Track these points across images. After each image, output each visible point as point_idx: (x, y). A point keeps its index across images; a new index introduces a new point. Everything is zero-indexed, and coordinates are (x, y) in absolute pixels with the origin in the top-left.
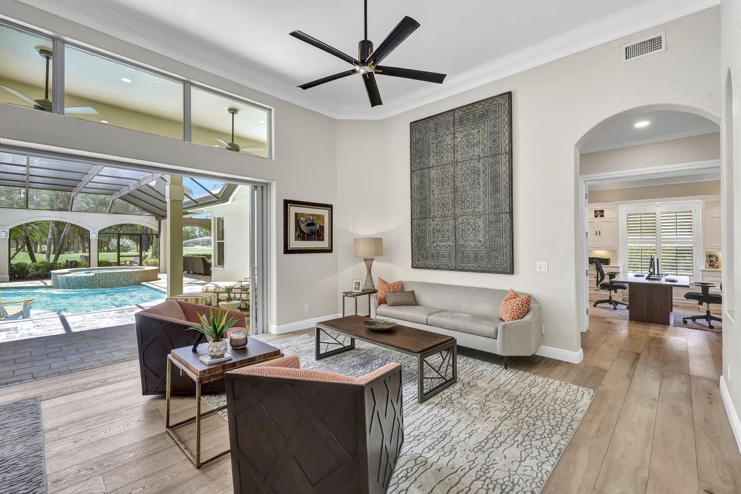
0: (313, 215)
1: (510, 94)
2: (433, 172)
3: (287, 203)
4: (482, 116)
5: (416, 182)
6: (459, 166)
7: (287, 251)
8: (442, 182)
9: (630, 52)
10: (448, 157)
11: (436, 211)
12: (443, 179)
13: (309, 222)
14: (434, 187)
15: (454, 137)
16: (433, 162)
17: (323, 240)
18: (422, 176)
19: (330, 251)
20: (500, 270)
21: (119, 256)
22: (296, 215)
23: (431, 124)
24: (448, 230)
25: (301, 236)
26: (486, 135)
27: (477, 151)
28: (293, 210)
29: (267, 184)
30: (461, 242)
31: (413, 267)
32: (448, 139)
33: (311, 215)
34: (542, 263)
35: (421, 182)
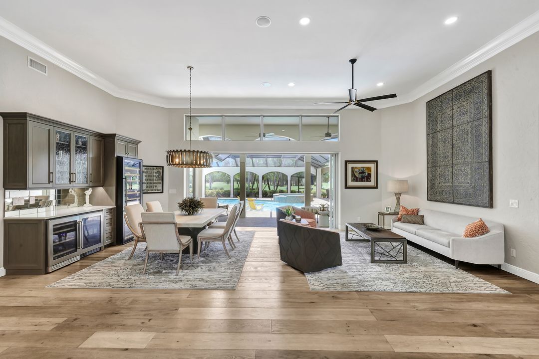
0: (364, 168)
1: (489, 73)
2: (439, 135)
3: (346, 162)
4: (470, 92)
5: (430, 143)
6: (455, 128)
7: (347, 187)
8: (444, 141)
10: (448, 124)
11: (441, 162)
12: (445, 139)
13: (361, 171)
14: (440, 145)
15: (452, 109)
16: (439, 128)
17: (371, 181)
18: (433, 137)
19: (376, 188)
20: (482, 204)
21: (299, 188)
22: (352, 168)
23: (438, 102)
24: (448, 175)
25: (355, 179)
26: (472, 105)
27: (466, 118)
28: (350, 166)
30: (456, 183)
31: (428, 200)
32: (448, 111)
33: (362, 167)
34: (513, 201)
35: (433, 142)
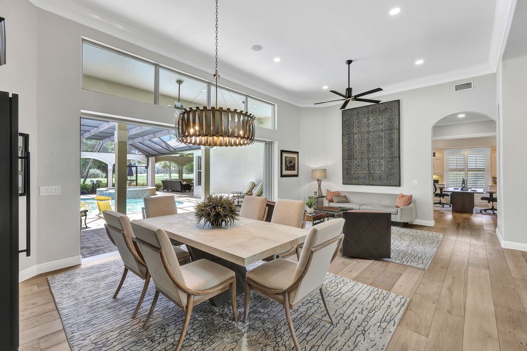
1: (399, 101)
2: (356, 136)
3: (282, 151)
4: (384, 110)
5: (346, 141)
6: (371, 133)
7: (282, 176)
8: (361, 141)
9: (458, 88)
10: (365, 129)
11: (357, 155)
12: (362, 140)
14: (356, 143)
15: (368, 119)
16: (355, 131)
18: (349, 137)
19: (297, 176)
20: (394, 184)
23: (355, 112)
24: (364, 165)
25: (288, 169)
26: (386, 120)
27: (381, 127)
28: (284, 155)
29: (271, 142)
30: (372, 171)
31: (343, 184)
32: (365, 120)
34: (415, 181)
35: (349, 141)
